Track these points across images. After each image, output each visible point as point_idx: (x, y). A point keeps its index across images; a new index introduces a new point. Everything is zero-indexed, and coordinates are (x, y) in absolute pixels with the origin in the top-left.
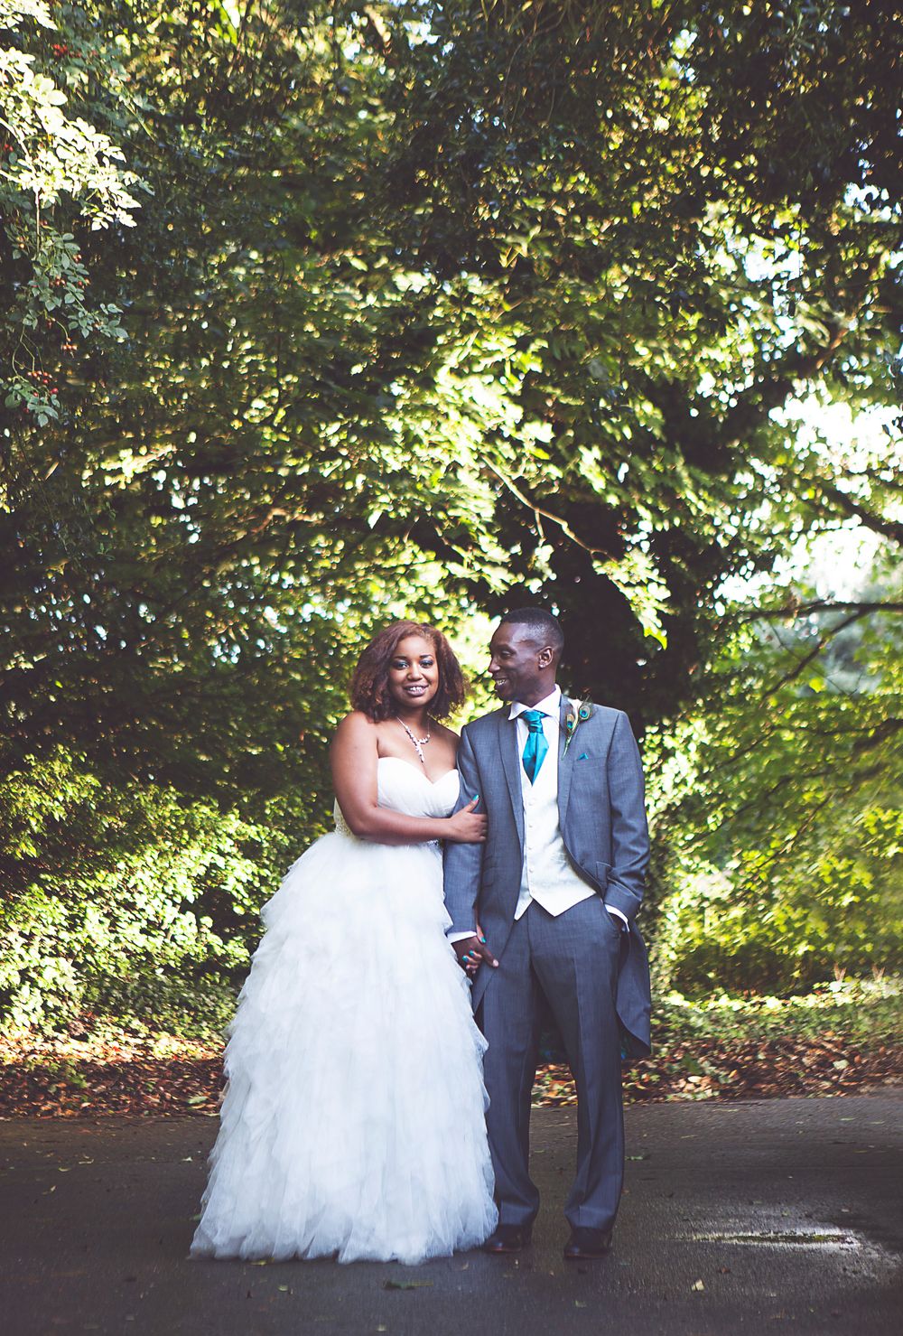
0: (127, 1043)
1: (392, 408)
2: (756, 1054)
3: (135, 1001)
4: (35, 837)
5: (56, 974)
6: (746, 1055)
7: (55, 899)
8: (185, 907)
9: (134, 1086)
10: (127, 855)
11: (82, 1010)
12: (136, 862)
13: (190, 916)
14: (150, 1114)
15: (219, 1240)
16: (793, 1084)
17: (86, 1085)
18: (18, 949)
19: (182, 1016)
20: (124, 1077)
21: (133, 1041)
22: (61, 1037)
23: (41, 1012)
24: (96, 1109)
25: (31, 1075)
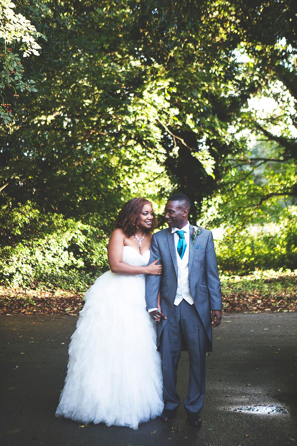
0: (47, 291)
1: (130, 104)
2: (234, 298)
3: (50, 278)
4: (20, 228)
5: (26, 270)
6: (231, 298)
7: (26, 247)
8: (65, 249)
9: (49, 305)
10: (48, 234)
11: (34, 280)
12: (50, 236)
13: (67, 252)
14: (54, 314)
15: (65, 412)
16: (245, 308)
17: (35, 304)
18: (15, 262)
19: (64, 282)
20: (46, 302)
21: (49, 290)
22: (28, 288)
23: (22, 281)
24: (38, 312)
25: (19, 301)
